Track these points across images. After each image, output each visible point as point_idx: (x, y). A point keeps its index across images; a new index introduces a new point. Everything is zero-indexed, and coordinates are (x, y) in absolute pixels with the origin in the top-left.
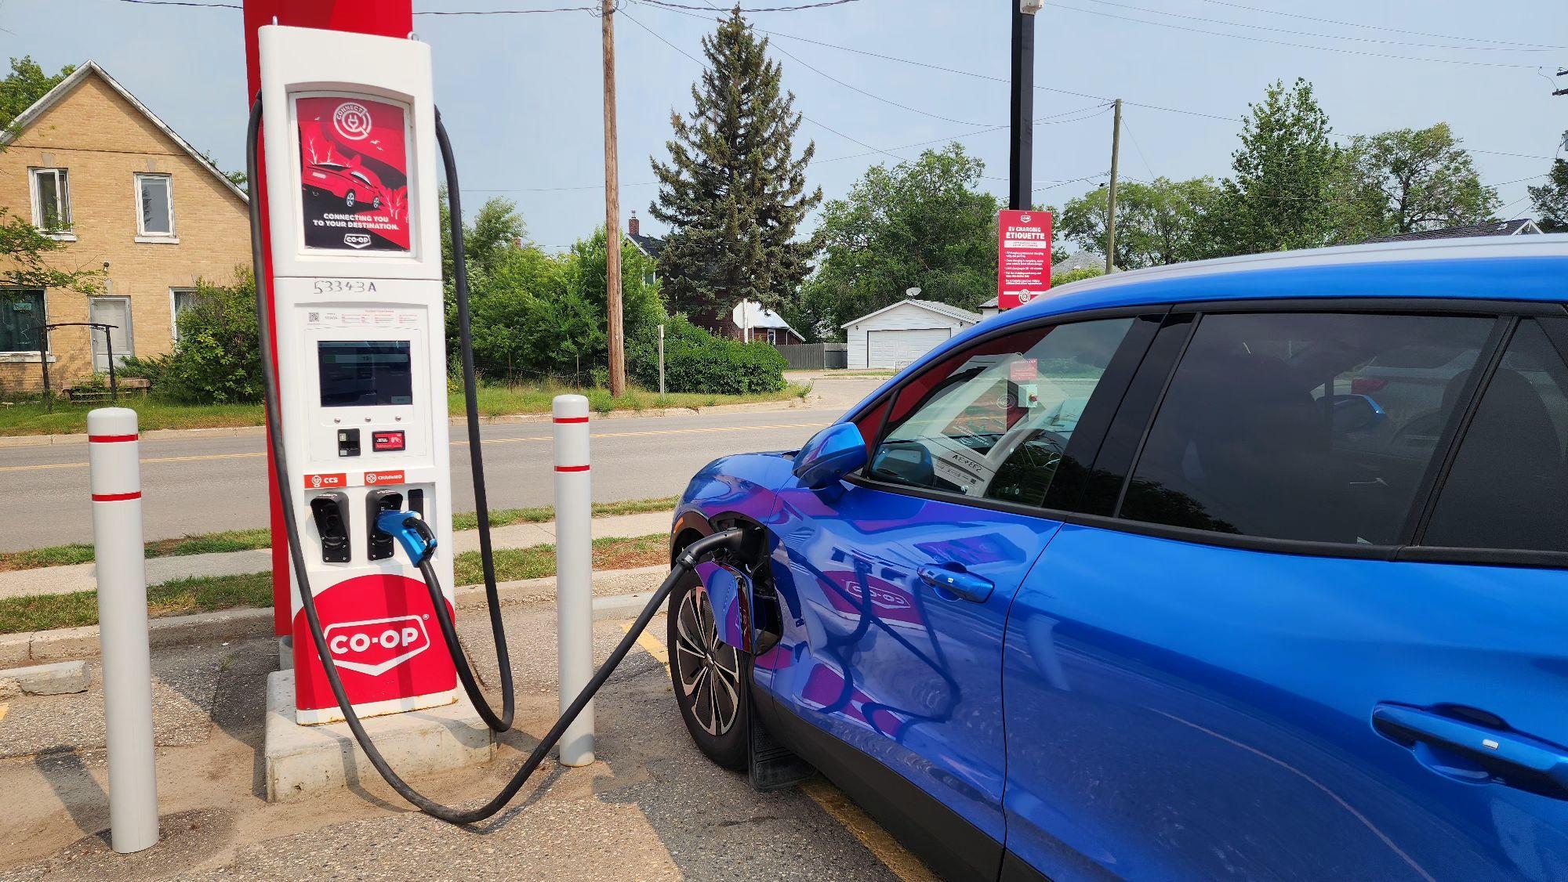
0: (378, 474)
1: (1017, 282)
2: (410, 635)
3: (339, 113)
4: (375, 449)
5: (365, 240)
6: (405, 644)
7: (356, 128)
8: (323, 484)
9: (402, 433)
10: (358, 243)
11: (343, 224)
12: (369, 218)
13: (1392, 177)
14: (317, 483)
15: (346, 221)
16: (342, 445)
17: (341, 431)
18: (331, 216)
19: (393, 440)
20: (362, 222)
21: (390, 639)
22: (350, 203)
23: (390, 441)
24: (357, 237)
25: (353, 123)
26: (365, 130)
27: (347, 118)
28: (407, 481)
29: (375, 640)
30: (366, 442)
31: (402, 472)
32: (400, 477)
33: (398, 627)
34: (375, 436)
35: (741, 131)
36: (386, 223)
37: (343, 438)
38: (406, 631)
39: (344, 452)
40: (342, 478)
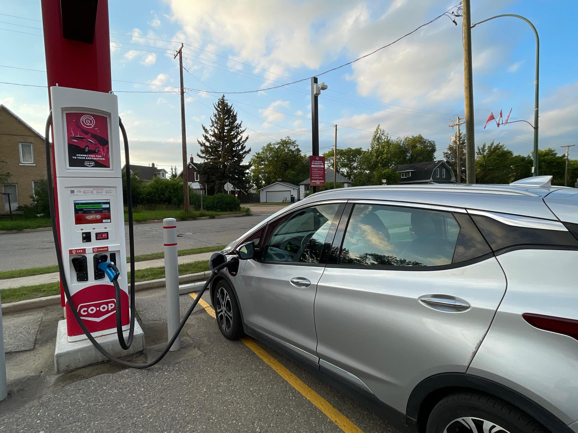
0: (98, 248)
1: (315, 178)
3: (83, 119)
4: (97, 239)
6: (110, 309)
7: (88, 123)
8: (76, 253)
9: (107, 233)
10: (90, 165)
12: (94, 156)
14: (74, 253)
15: (85, 157)
16: (84, 238)
18: (79, 155)
19: (104, 236)
21: (104, 308)
22: (86, 151)
23: (102, 236)
24: (90, 163)
25: (88, 122)
26: (93, 124)
27: (86, 120)
28: (109, 250)
29: (98, 309)
30: (93, 237)
32: (107, 249)
33: (107, 303)
34: (97, 234)
36: (101, 158)
37: (84, 235)
38: (110, 305)
39: (85, 241)
40: (84, 250)
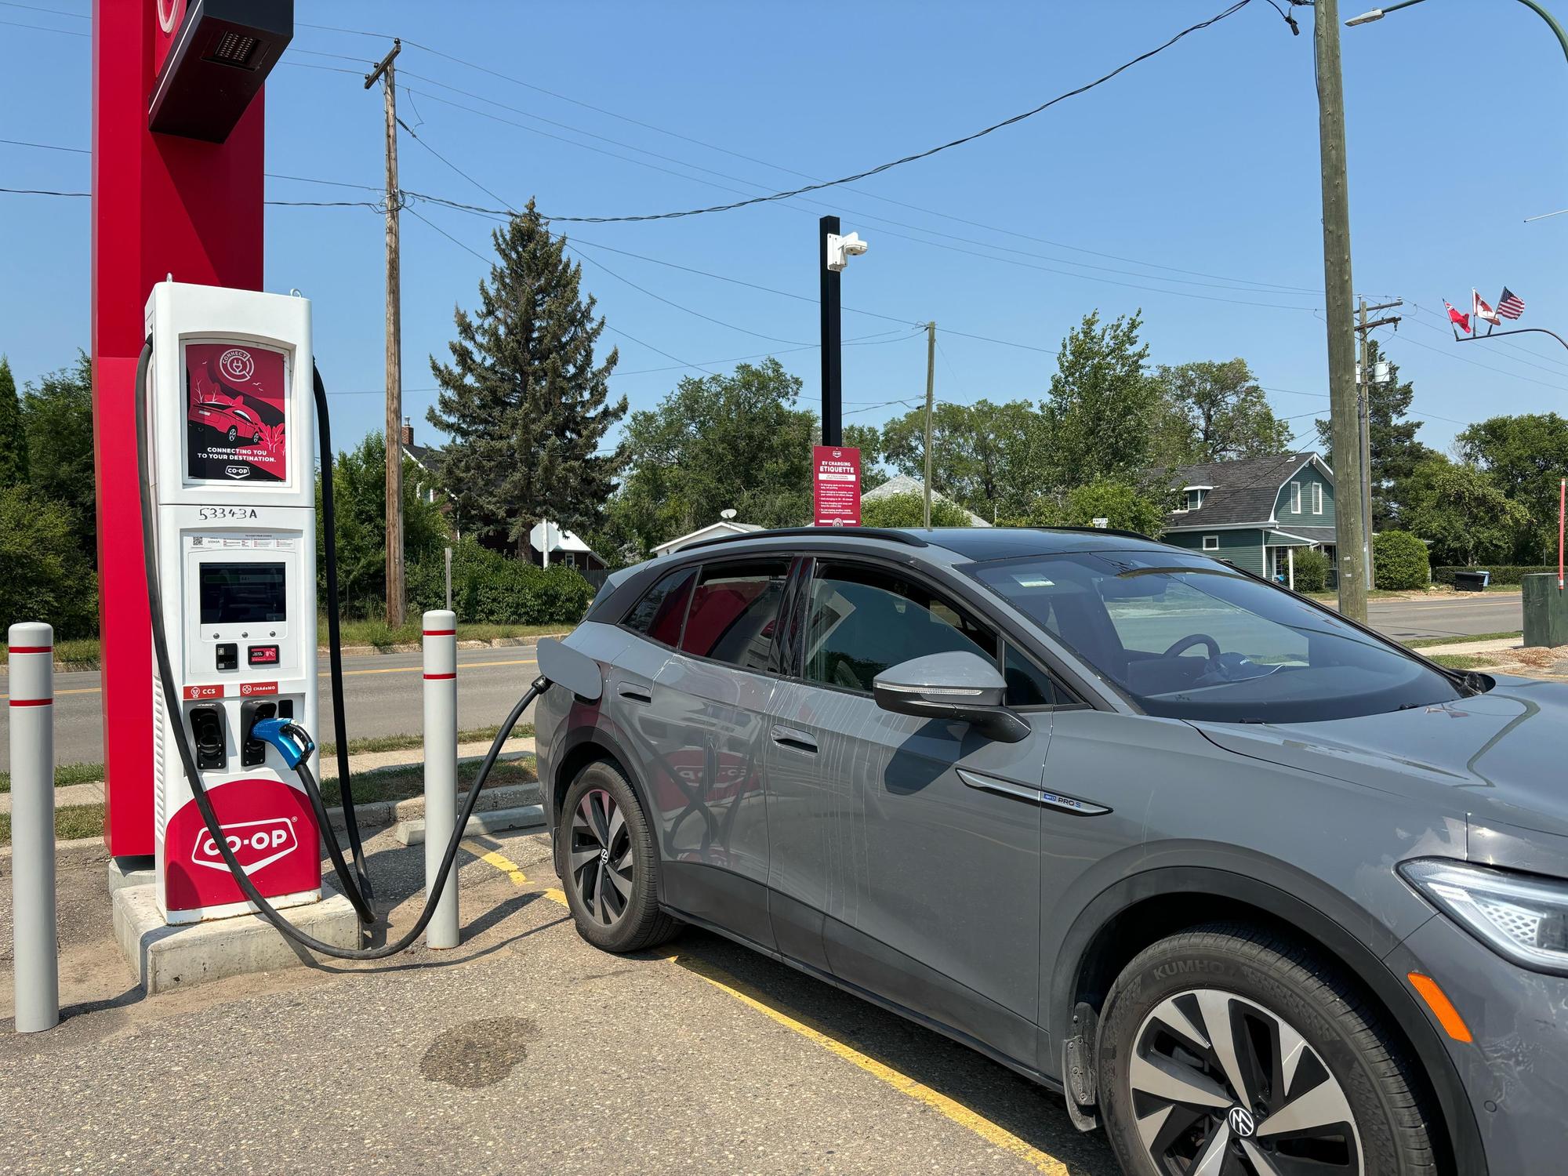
0: (253, 685)
1: (832, 512)
2: (279, 837)
3: (225, 358)
4: (251, 663)
5: (245, 471)
6: (274, 845)
7: (239, 370)
8: (201, 695)
9: (277, 647)
10: (238, 474)
11: (225, 457)
12: (249, 452)
13: (1195, 407)
14: (196, 696)
15: (228, 454)
16: (220, 659)
17: (218, 646)
18: (214, 450)
19: (267, 654)
20: (242, 455)
21: (261, 841)
22: (231, 438)
23: (267, 656)
24: (238, 469)
25: (238, 367)
26: (248, 373)
27: (232, 363)
28: (280, 692)
29: (246, 842)
30: (243, 656)
31: (275, 684)
32: (274, 688)
33: (268, 829)
34: (251, 650)
35: (536, 335)
36: (265, 456)
37: (221, 652)
38: (275, 833)
39: (222, 665)
40: (220, 689)
